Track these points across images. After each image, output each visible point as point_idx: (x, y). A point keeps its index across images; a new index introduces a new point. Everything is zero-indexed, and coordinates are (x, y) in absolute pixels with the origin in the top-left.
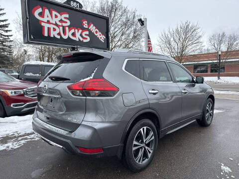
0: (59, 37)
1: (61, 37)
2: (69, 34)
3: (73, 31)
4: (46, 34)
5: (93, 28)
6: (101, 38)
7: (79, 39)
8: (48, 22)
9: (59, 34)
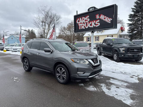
0: (84, 28)
1: (85, 28)
2: (89, 25)
3: (91, 23)
4: (80, 29)
5: (102, 17)
6: (108, 21)
7: (94, 26)
8: (81, 23)
9: (85, 27)
